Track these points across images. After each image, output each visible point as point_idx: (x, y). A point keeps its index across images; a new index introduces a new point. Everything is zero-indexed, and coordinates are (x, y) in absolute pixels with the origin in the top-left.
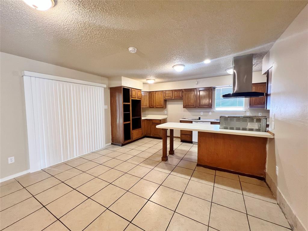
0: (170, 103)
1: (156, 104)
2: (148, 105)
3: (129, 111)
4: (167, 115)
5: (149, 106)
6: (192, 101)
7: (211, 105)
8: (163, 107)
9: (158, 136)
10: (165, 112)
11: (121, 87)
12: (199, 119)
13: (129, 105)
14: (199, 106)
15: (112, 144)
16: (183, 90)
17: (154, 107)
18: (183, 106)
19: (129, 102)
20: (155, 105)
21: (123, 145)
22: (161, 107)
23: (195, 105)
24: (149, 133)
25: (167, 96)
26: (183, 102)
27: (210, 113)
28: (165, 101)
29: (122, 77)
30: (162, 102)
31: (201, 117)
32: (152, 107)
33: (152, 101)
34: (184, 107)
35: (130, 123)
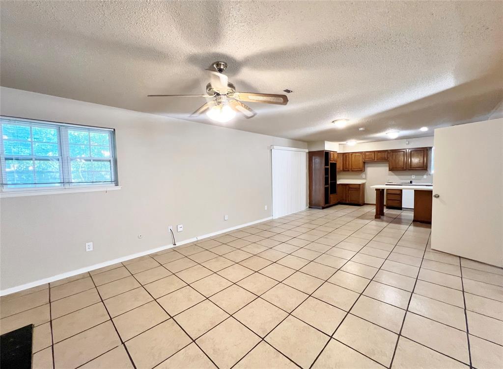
0: (369, 165)
1: (352, 166)
2: (341, 168)
3: (328, 175)
4: (365, 179)
5: (343, 169)
6: (401, 163)
7: (427, 167)
8: (361, 170)
9: (356, 202)
10: (364, 176)
11: (323, 151)
12: (411, 182)
13: (328, 168)
14: (409, 169)
15: (309, 207)
16: (389, 152)
17: (349, 171)
18: (389, 168)
19: (328, 166)
20: (350, 167)
21: (323, 208)
22: (359, 170)
23: (405, 168)
24: (345, 199)
25: (367, 157)
26: (388, 165)
27: (425, 177)
28: (364, 163)
29: (326, 142)
30: (361, 164)
31: (413, 181)
32: (347, 170)
33: (347, 163)
34: (390, 170)
35: (328, 187)
